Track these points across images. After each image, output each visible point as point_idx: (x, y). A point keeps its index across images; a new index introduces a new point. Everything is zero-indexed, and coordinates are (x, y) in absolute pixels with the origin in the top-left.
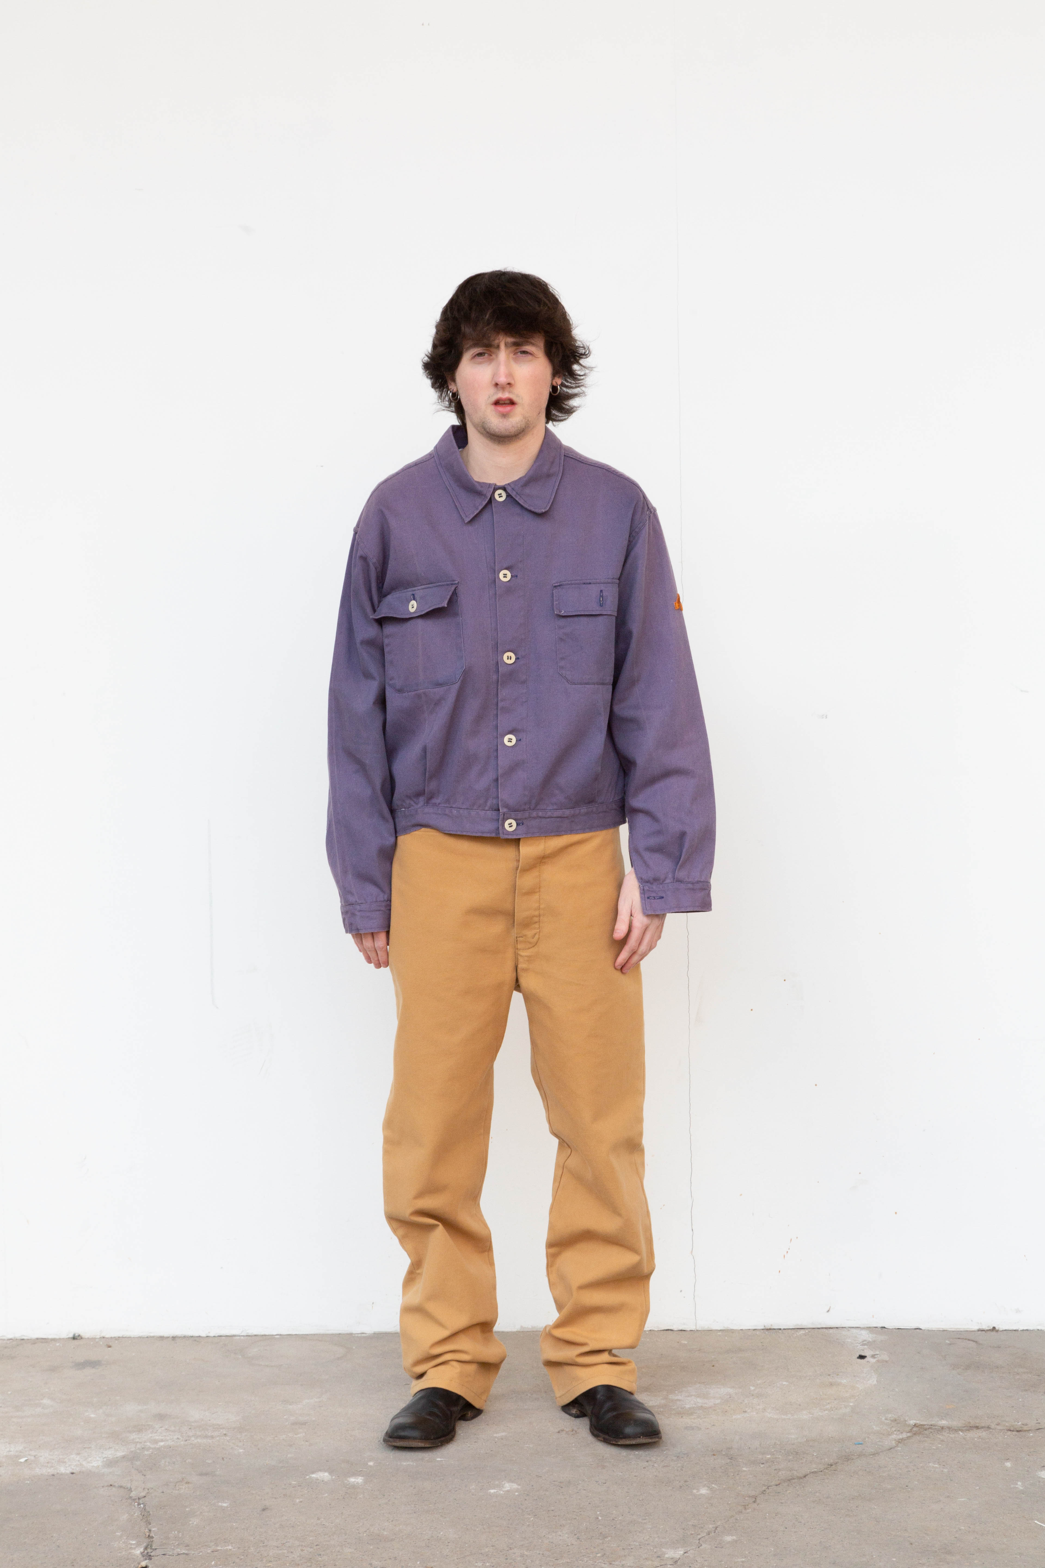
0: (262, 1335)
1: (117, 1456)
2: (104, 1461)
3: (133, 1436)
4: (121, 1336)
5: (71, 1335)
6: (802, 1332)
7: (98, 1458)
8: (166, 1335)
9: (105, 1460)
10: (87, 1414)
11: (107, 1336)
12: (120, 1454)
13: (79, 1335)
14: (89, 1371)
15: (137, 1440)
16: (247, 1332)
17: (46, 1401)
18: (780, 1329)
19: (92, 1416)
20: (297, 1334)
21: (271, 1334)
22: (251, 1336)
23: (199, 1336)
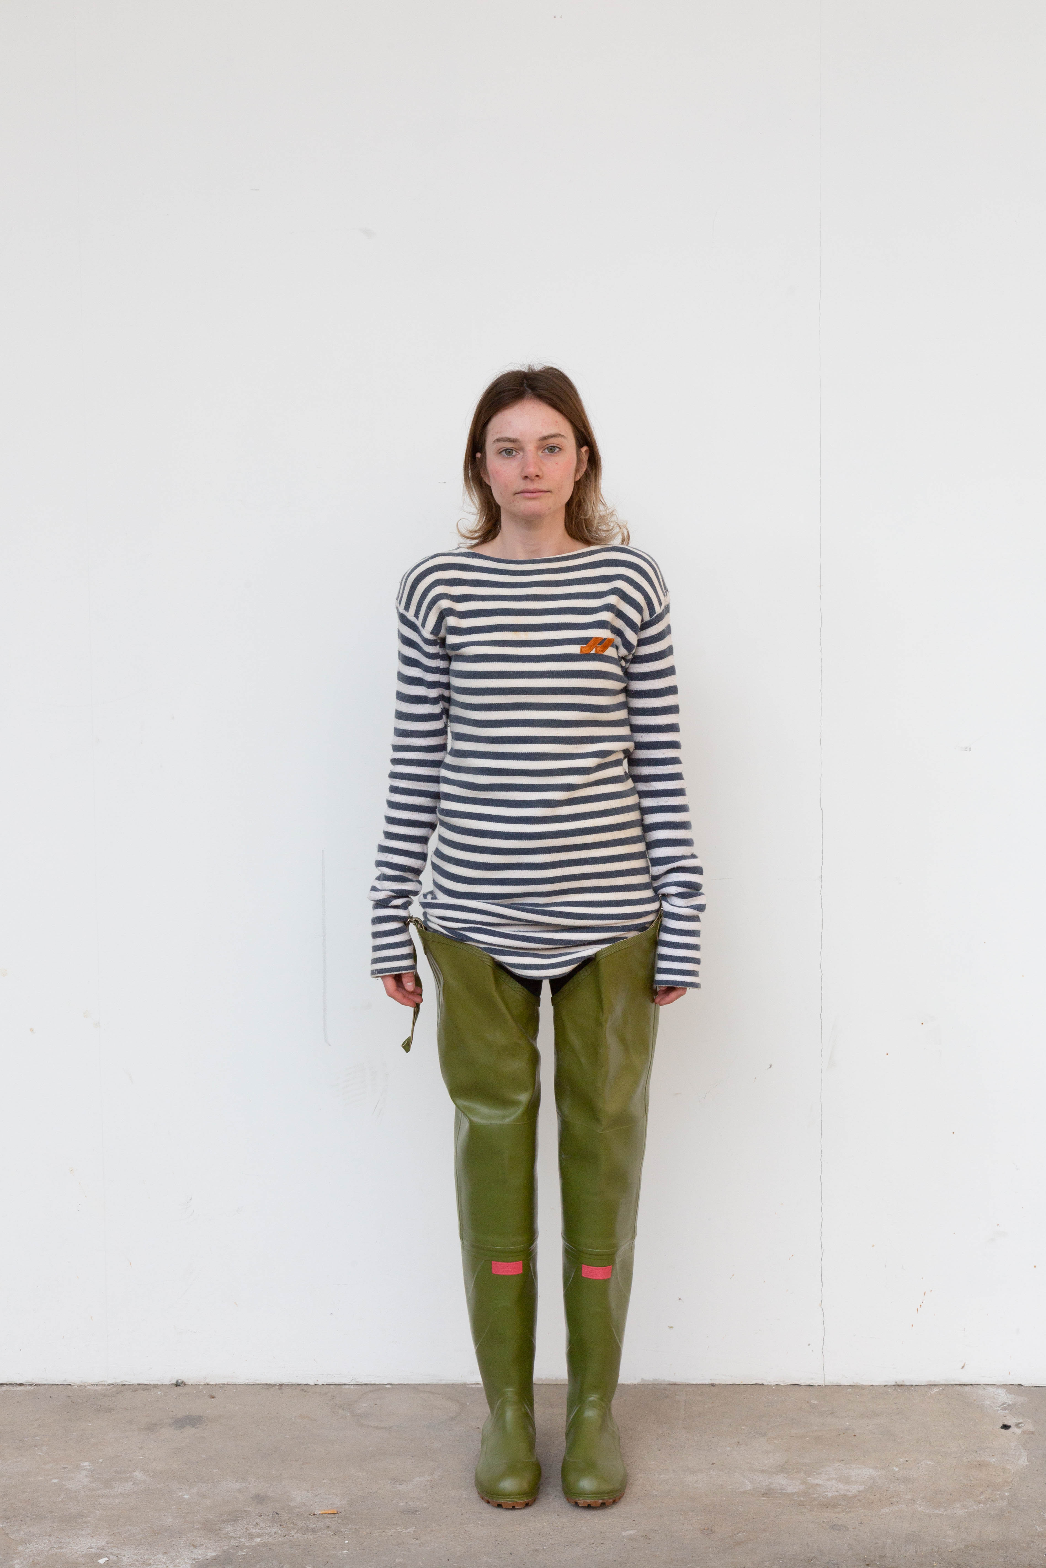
0: (373, 1384)
1: (208, 1557)
2: (192, 1564)
3: (228, 1528)
4: (226, 1383)
5: (174, 1382)
6: (936, 1390)
7: (186, 1560)
8: (272, 1382)
9: (194, 1562)
10: (180, 1494)
11: (211, 1383)
12: (211, 1554)
13: (182, 1382)
14: (189, 1431)
15: (231, 1534)
16: (358, 1380)
17: (138, 1475)
18: (912, 1385)
19: (186, 1496)
20: (409, 1383)
21: (382, 1383)
22: (362, 1385)
23: (307, 1384)
